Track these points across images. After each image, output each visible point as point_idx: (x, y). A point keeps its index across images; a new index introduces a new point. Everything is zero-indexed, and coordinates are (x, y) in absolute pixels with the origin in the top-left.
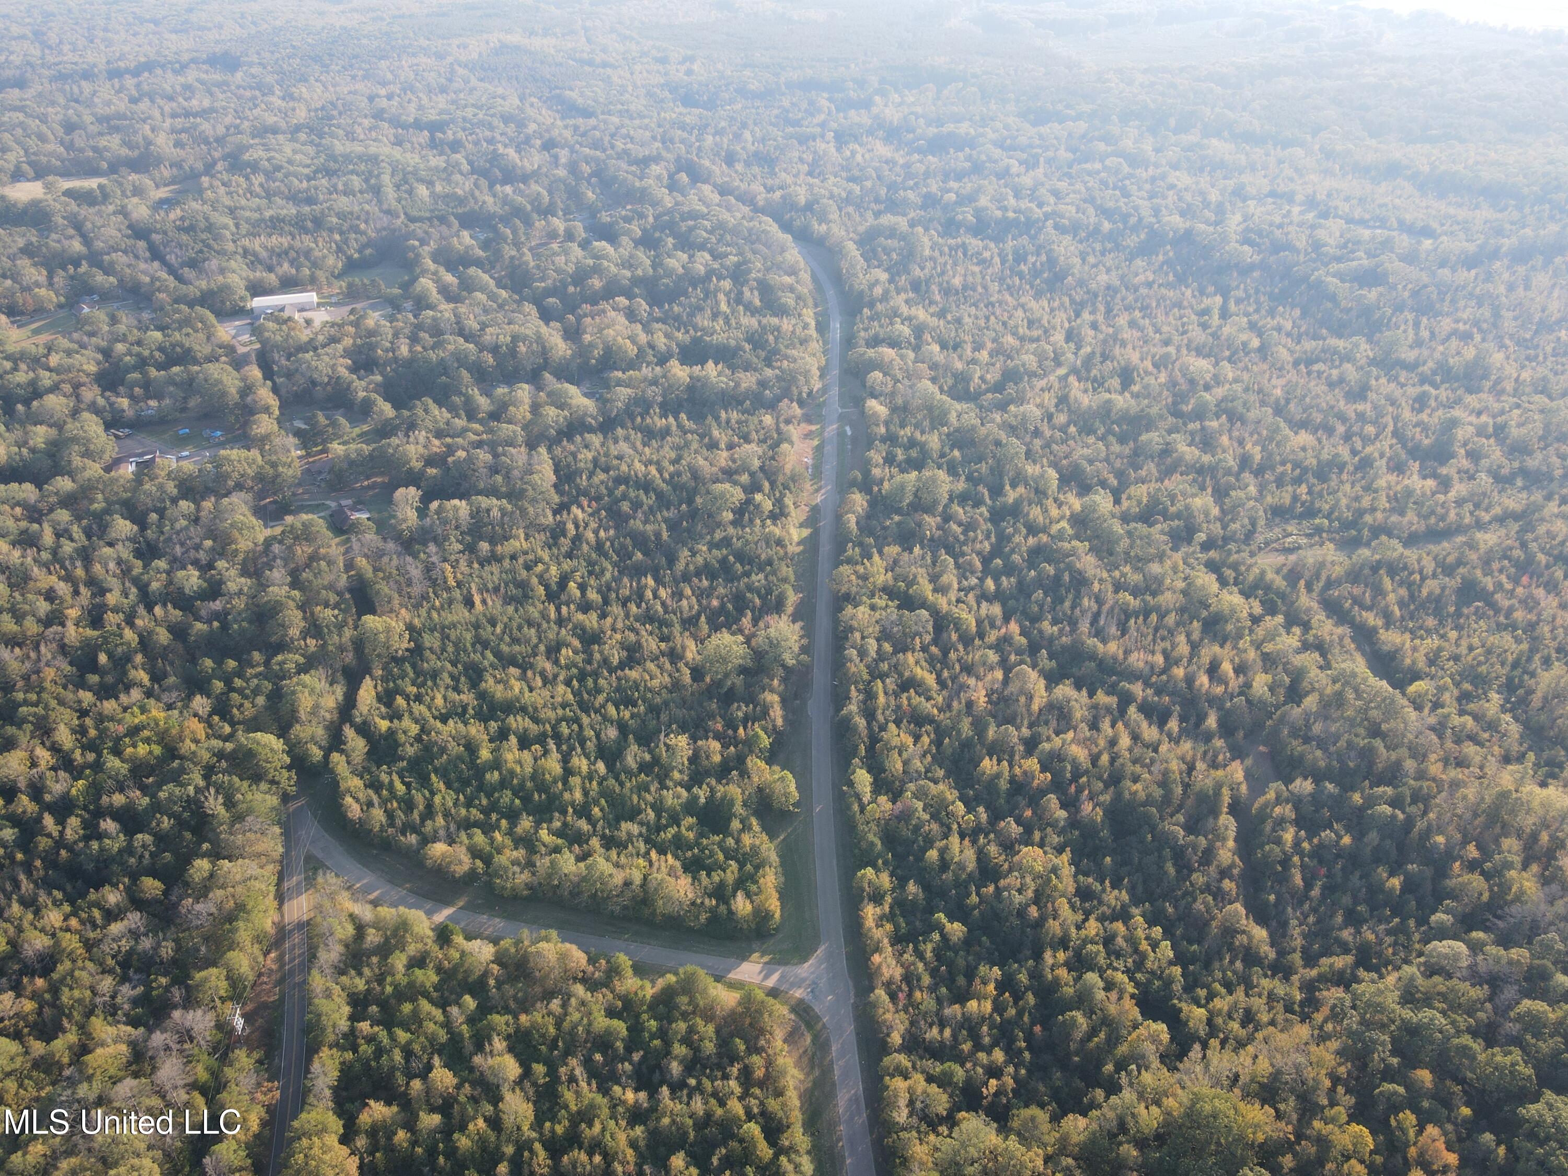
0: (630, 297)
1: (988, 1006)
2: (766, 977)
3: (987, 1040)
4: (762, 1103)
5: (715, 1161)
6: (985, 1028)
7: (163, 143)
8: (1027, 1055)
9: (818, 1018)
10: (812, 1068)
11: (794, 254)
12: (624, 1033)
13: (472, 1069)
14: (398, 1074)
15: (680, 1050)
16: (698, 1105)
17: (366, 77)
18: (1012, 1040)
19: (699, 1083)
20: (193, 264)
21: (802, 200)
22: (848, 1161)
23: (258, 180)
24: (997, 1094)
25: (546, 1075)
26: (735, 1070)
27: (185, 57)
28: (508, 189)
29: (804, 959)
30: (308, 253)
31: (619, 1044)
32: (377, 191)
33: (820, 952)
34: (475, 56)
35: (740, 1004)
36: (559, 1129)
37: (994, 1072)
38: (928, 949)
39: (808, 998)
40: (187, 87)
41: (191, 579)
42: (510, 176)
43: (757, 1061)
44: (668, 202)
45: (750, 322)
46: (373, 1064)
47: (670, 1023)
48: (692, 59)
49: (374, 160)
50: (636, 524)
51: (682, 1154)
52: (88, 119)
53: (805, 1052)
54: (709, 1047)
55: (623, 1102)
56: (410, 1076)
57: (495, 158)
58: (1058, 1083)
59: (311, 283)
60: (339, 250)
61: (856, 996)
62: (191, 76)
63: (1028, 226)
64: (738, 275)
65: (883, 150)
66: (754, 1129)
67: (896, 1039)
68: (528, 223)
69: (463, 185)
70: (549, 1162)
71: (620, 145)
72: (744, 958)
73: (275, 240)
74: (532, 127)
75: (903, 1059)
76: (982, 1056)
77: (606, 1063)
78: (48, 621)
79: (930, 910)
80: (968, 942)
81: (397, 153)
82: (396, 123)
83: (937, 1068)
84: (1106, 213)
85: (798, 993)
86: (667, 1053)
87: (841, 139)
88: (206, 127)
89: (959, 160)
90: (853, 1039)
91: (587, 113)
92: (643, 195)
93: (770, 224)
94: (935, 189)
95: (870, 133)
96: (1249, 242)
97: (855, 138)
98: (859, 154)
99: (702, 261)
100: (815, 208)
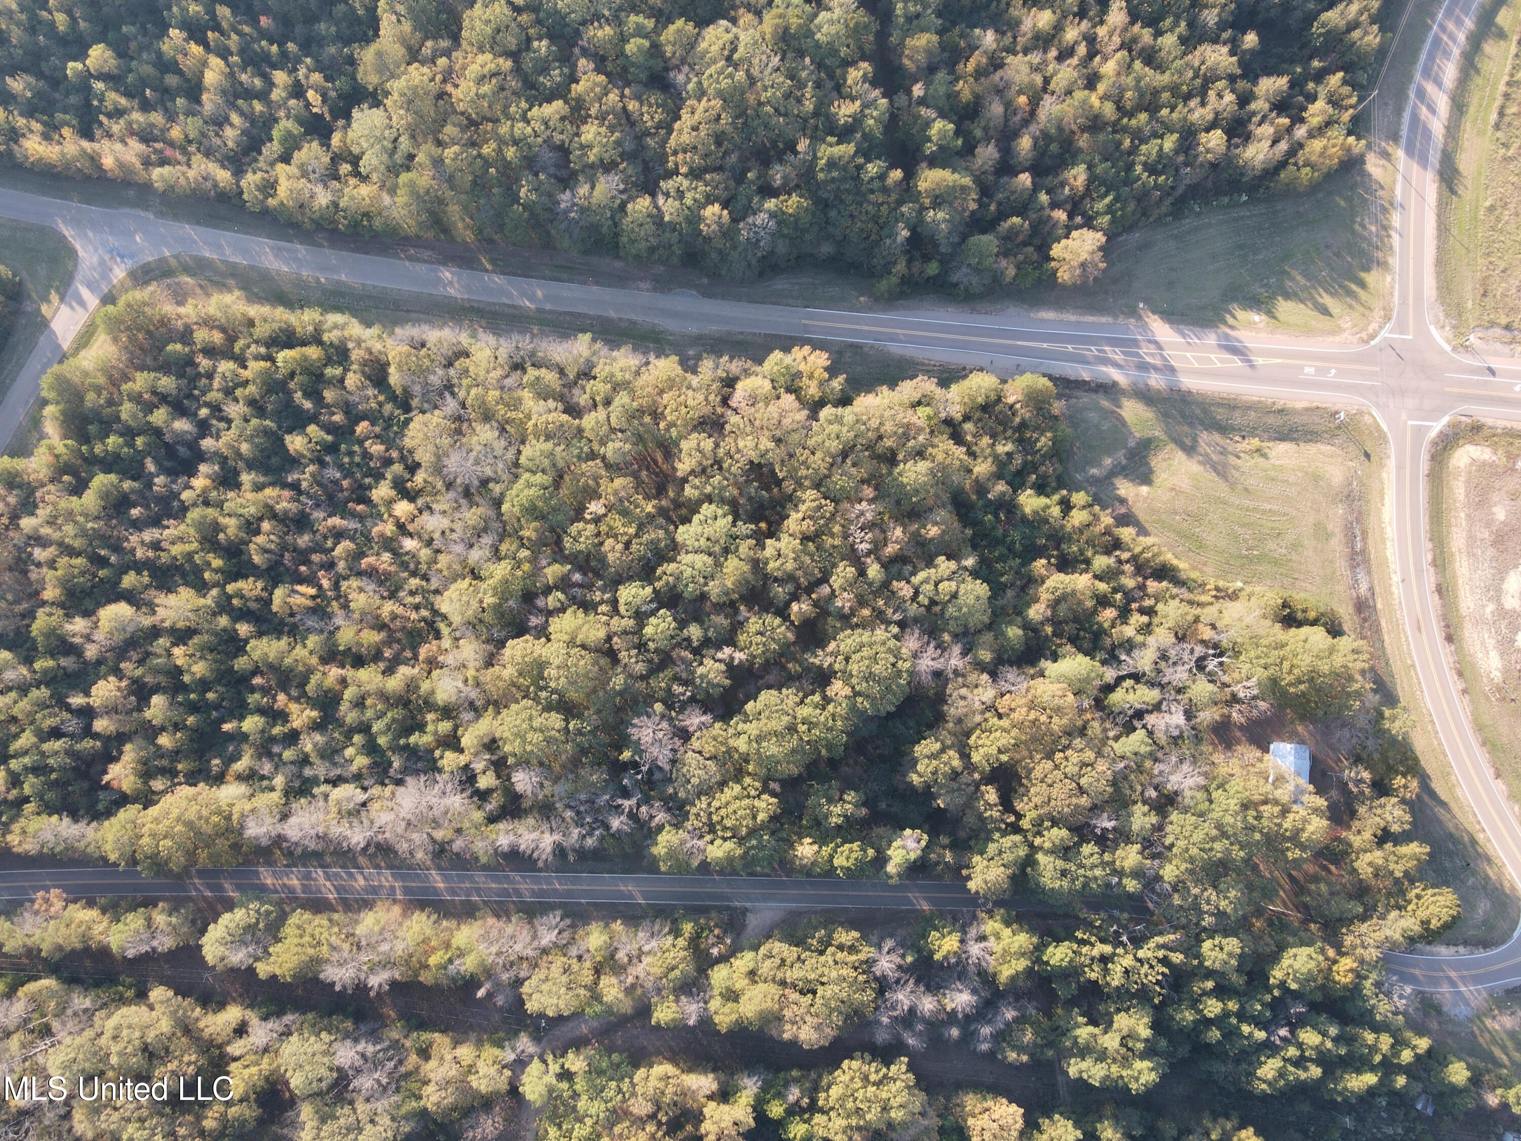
1: (215, 62)
2: (82, 303)
3: (258, 82)
4: (257, 342)
5: (308, 405)
6: (244, 77)
8: (291, 46)
9: (162, 261)
10: (224, 285)
12: (113, 477)
13: (99, 662)
14: (78, 747)
15: (159, 416)
16: (235, 410)
18: (266, 57)
19: (207, 405)
22: (343, 277)
24: (324, 96)
25: (139, 573)
26: (204, 363)
29: (72, 253)
31: (127, 485)
33: (68, 232)
35: (115, 340)
36: (217, 563)
37: (298, 91)
38: (114, 98)
39: (130, 263)
43: (201, 336)
46: (54, 776)
47: (118, 419)
51: (288, 438)
53: (201, 286)
54: (167, 383)
55: (205, 491)
56: (88, 732)
58: (333, 29)
61: (146, 209)
66: (284, 356)
67: (223, 176)
70: (251, 579)
72: (45, 324)
75: (251, 180)
76: (276, 95)
77: (147, 507)
79: (57, 80)
80: (122, 53)
83: (272, 149)
85: (119, 273)
86: (158, 432)
90: (201, 229)
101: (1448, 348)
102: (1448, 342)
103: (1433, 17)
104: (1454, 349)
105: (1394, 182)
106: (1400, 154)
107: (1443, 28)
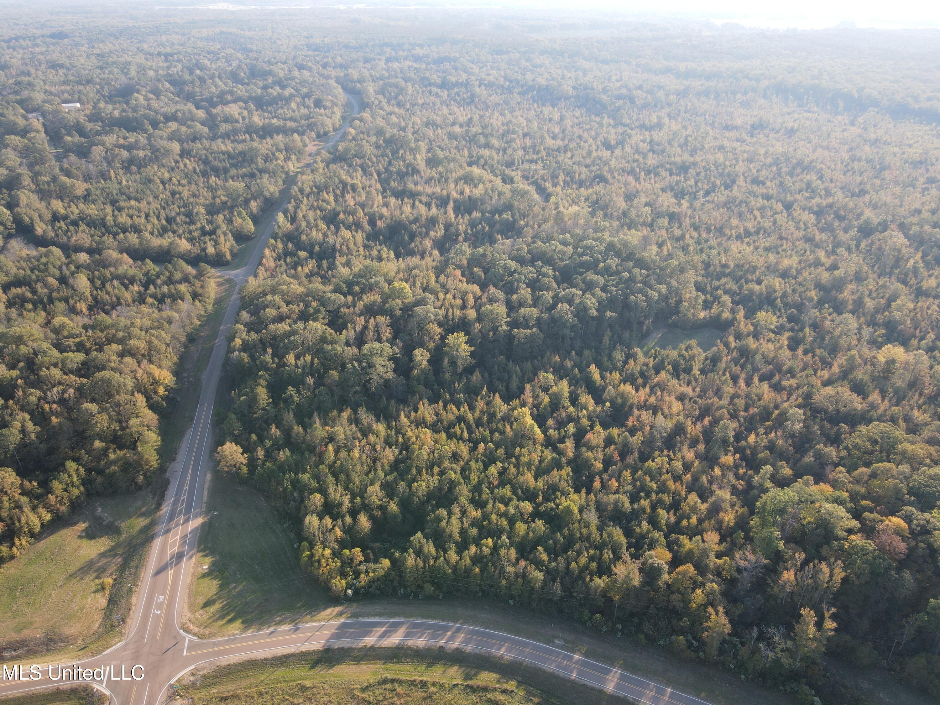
0: (246, 102)
11: (340, 91)
21: (355, 78)
23: (62, 71)
25: (101, 284)
27: (38, 35)
28: (198, 72)
30: (80, 92)
32: (126, 73)
34: (205, 35)
40: (35, 45)
44: (282, 75)
45: (305, 111)
46: (22, 280)
48: (325, 37)
49: (129, 64)
50: (216, 163)
57: (197, 64)
60: (98, 91)
62: (39, 41)
63: (466, 85)
64: (306, 97)
65: (408, 63)
68: (202, 82)
69: (176, 71)
71: (267, 59)
73: (63, 87)
74: (222, 55)
77: (129, 282)
80: (307, 256)
81: (143, 62)
82: (148, 54)
84: (510, 81)
87: (388, 60)
88: (41, 57)
89: (447, 66)
91: (255, 51)
92: (270, 73)
93: (332, 82)
94: (428, 75)
95: (406, 59)
96: (574, 88)
97: (397, 60)
98: (396, 65)
99: (287, 92)
100: (361, 81)
101: (173, 681)
102: (179, 681)
103: (466, 622)
104: (171, 686)
105: (319, 621)
106: (342, 620)
107: (458, 630)
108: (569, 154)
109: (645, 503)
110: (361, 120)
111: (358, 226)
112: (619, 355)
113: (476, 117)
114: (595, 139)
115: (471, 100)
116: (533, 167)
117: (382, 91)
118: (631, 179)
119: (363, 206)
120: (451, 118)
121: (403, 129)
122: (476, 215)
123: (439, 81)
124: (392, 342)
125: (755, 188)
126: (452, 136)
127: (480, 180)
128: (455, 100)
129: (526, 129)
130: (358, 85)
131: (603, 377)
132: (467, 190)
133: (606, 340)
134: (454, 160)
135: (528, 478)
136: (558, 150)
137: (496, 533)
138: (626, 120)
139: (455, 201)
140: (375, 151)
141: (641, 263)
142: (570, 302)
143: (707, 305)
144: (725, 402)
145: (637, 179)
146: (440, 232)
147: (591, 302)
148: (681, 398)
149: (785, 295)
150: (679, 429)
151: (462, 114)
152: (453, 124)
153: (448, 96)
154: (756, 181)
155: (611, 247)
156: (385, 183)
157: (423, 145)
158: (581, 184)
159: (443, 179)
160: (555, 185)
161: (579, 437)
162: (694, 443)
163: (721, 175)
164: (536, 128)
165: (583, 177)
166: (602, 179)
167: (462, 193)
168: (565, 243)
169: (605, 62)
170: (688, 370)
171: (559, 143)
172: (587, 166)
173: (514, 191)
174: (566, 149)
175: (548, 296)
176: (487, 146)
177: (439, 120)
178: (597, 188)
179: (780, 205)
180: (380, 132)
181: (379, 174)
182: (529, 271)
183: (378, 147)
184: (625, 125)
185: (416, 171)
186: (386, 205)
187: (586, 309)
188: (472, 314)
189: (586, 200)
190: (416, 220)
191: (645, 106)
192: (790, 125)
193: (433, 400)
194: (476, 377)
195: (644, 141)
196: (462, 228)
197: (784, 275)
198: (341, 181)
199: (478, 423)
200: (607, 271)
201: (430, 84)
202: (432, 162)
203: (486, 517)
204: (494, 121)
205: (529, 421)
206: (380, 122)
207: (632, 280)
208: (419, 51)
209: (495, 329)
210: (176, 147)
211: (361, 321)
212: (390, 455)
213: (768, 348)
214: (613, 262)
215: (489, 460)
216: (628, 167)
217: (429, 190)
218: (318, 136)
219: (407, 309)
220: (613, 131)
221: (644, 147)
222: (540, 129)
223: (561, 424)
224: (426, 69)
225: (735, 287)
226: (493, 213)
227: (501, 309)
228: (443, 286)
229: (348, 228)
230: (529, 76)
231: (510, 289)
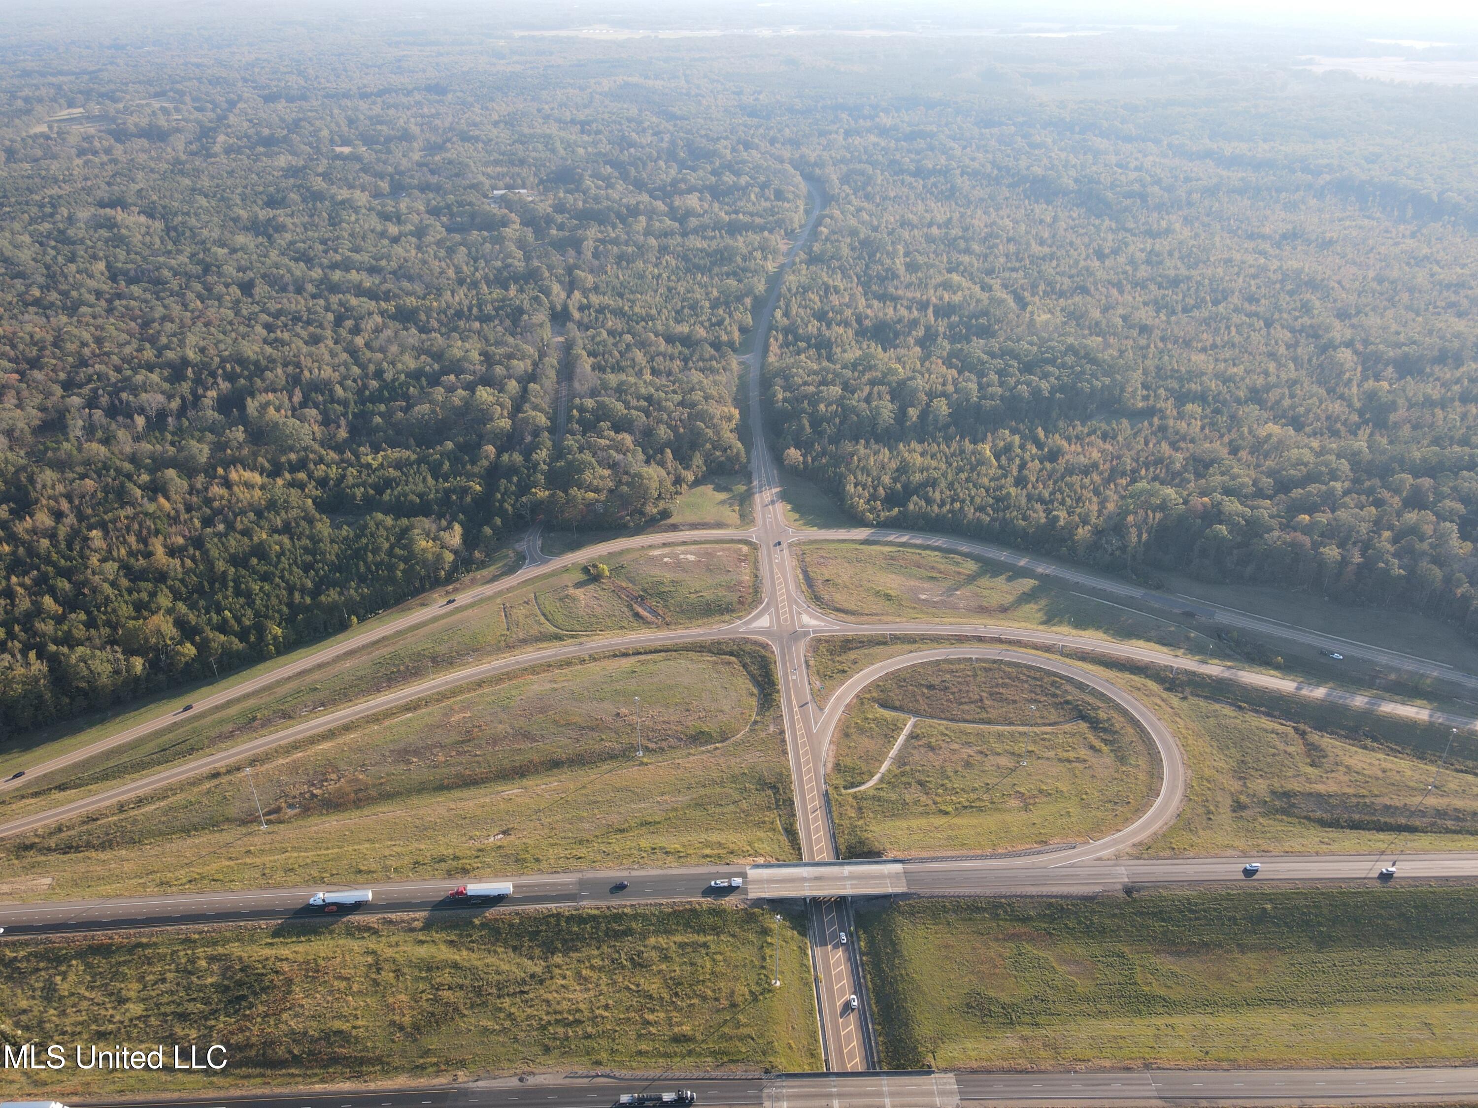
0: (701, 192)
7: (414, 129)
11: (799, 179)
17: (533, 100)
20: (457, 175)
21: (812, 159)
23: (480, 145)
27: (410, 87)
28: (632, 150)
30: (518, 175)
32: (553, 151)
34: (606, 89)
40: (419, 103)
41: (499, 264)
42: (632, 145)
44: (729, 157)
45: (768, 204)
48: (760, 93)
49: (550, 137)
50: (696, 260)
52: (362, 117)
57: (623, 137)
59: (524, 187)
60: (535, 175)
62: (418, 97)
63: (945, 172)
64: (764, 186)
65: (873, 138)
68: (644, 164)
69: (605, 147)
71: (703, 132)
73: (499, 169)
74: (646, 124)
78: (441, 273)
81: (562, 134)
82: (559, 121)
84: (999, 169)
87: (847, 134)
88: (437, 122)
89: (921, 144)
91: (682, 118)
92: (715, 153)
93: (788, 167)
94: (898, 157)
95: (869, 131)
96: (1076, 181)
97: (858, 133)
98: (857, 140)
99: (744, 180)
100: (819, 164)
102: (792, 542)
103: (942, 538)
105: (861, 530)
106: (873, 531)
108: (1054, 263)
109: (1058, 496)
110: (832, 218)
111: (846, 324)
112: (1061, 424)
113: (956, 215)
114: (1087, 246)
115: (950, 194)
116: (1014, 275)
117: (845, 179)
118: (1115, 292)
119: (848, 306)
120: (928, 216)
121: (875, 229)
122: (955, 319)
123: (912, 167)
124: (892, 402)
125: (1246, 305)
126: (930, 239)
127: (960, 287)
128: (932, 193)
129: (1011, 234)
130: (817, 171)
131: (1047, 437)
132: (946, 297)
133: (1054, 415)
134: (933, 266)
135: (985, 481)
136: (1043, 259)
137: (963, 502)
138: (1131, 225)
139: (935, 306)
140: (851, 253)
141: (1093, 361)
142: (1028, 384)
143: (1145, 398)
144: (1133, 453)
145: (1121, 292)
146: (920, 332)
147: (1045, 385)
148: (1102, 452)
149: (1219, 393)
150: (1095, 466)
151: (940, 212)
152: (930, 225)
153: (924, 187)
154: (1252, 299)
155: (1071, 349)
156: (866, 285)
157: (901, 249)
158: (1062, 294)
159: (922, 285)
160: (1033, 295)
161: (1022, 466)
162: (1101, 474)
163: (1213, 291)
164: (1023, 232)
165: (1065, 287)
166: (1084, 290)
167: (941, 299)
168: (1031, 344)
169: (1128, 139)
170: (1114, 438)
171: (1046, 250)
172: (1071, 277)
173: (991, 299)
174: (1052, 256)
175: (1012, 381)
176: (967, 251)
177: (914, 219)
178: (1077, 299)
179: (1262, 323)
180: (853, 233)
181: (858, 278)
182: (999, 363)
183: (853, 249)
184: (1127, 230)
185: (895, 276)
186: (869, 306)
187: (1040, 390)
188: (950, 388)
189: (1062, 310)
190: (900, 321)
191: (1160, 207)
192: (1328, 235)
193: (921, 441)
194: (952, 429)
195: (1142, 251)
196: (941, 329)
197: (1226, 380)
198: (824, 283)
199: (953, 455)
200: (1064, 365)
201: (902, 172)
202: (912, 267)
203: (956, 494)
204: (976, 222)
205: (988, 453)
206: (853, 222)
207: (1083, 372)
208: (886, 120)
209: (968, 400)
210: (652, 241)
211: (867, 389)
212: (893, 465)
213: (1182, 426)
214: (1070, 359)
215: (960, 470)
216: (1114, 278)
217: (910, 295)
218: (786, 234)
219: (902, 384)
220: (1110, 237)
221: (1141, 256)
222: (1027, 233)
223: (1010, 460)
224: (897, 149)
225: (1177, 387)
226: (970, 318)
227: (973, 386)
228: (928, 370)
229: (839, 325)
230: (1023, 163)
231: (981, 375)
